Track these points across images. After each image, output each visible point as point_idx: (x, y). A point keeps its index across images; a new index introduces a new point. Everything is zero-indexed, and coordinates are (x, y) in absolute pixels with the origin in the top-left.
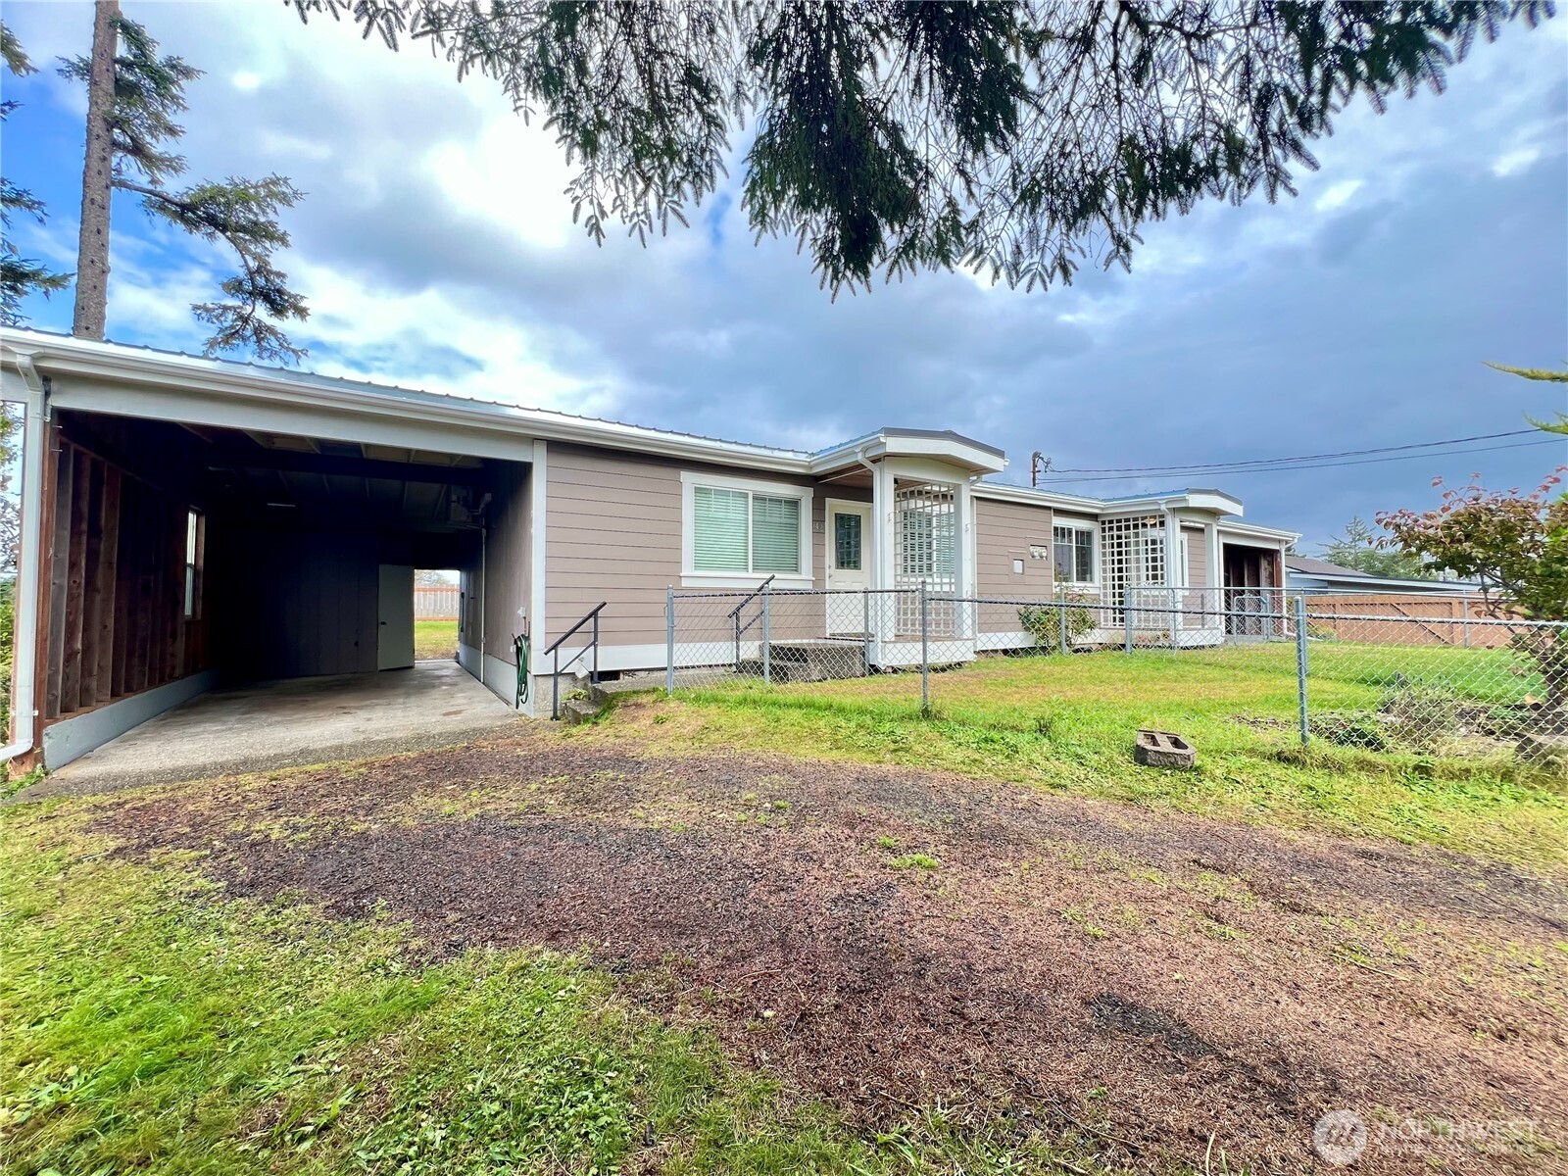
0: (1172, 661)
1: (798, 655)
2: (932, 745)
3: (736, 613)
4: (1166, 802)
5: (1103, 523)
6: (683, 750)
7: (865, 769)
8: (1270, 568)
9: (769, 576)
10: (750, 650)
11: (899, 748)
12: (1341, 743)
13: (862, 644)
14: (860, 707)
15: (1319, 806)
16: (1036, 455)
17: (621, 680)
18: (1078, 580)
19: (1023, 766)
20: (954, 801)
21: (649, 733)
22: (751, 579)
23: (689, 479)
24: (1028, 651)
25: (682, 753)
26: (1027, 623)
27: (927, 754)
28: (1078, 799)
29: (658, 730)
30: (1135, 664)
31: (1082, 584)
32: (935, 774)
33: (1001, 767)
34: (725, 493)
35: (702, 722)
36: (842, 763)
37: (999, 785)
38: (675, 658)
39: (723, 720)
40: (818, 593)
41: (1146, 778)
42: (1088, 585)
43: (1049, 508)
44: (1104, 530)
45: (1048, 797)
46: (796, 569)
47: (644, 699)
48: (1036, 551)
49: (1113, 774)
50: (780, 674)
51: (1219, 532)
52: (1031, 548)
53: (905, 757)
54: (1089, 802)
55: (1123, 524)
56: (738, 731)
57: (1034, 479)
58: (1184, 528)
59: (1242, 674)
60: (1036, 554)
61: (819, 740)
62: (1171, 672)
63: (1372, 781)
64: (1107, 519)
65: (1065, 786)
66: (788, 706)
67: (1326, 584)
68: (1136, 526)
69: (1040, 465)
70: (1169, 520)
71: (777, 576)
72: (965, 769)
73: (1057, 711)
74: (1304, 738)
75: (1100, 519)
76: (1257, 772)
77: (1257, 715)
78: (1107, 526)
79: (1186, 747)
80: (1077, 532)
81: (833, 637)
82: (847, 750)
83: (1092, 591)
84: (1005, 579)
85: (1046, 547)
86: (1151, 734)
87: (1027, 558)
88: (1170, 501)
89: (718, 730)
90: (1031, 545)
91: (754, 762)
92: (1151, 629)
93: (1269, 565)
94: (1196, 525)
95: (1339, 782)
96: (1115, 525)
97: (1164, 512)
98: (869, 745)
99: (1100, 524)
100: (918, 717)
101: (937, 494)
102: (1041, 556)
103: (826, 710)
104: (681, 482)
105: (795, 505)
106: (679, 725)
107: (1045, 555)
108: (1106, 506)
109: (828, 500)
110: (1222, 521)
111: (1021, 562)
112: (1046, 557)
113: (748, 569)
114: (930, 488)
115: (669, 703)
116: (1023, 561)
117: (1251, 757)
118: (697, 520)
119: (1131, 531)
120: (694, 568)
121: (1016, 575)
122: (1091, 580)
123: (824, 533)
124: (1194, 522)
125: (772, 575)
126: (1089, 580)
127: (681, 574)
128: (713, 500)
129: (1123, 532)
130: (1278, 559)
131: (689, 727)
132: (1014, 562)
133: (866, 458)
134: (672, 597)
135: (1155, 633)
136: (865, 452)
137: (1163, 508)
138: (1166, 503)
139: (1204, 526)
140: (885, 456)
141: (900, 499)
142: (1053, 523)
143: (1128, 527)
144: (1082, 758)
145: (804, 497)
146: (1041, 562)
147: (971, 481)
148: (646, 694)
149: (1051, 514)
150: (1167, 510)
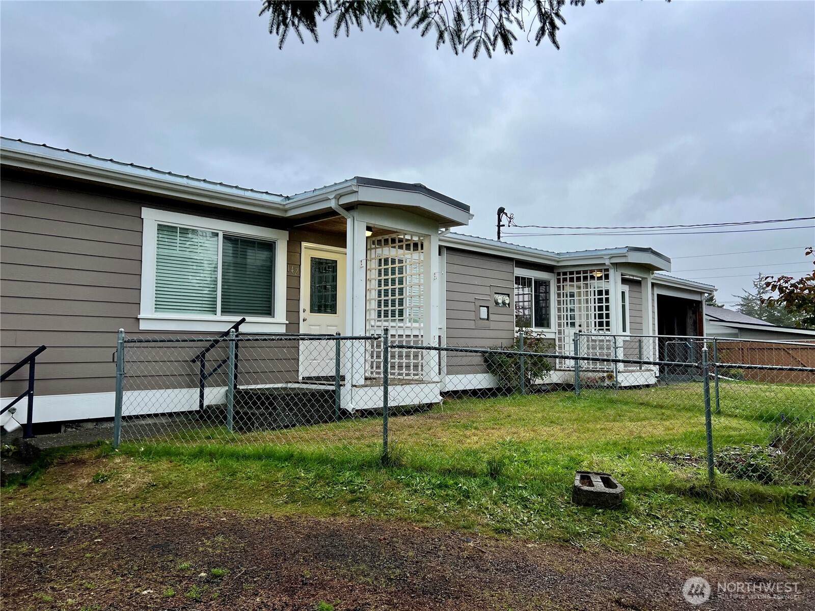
0: (612, 401)
1: (266, 399)
2: (388, 494)
3: (201, 357)
4: (595, 541)
5: (559, 274)
6: (120, 511)
7: (318, 523)
8: (694, 316)
9: (239, 319)
10: (215, 395)
11: (356, 498)
12: (740, 477)
13: (332, 388)
14: (321, 456)
15: (721, 537)
16: (501, 211)
17: (62, 434)
18: (536, 325)
19: (473, 512)
20: (402, 553)
21: (86, 494)
22: (220, 322)
23: (151, 217)
25: (119, 517)
26: (491, 365)
27: (383, 503)
28: (520, 543)
29: (97, 491)
30: (582, 404)
31: (540, 330)
32: (388, 524)
33: (452, 513)
35: (148, 478)
36: (295, 519)
37: (448, 533)
38: (124, 408)
39: (173, 477)
40: (293, 336)
41: (582, 517)
42: (545, 330)
43: (511, 259)
44: (559, 281)
45: (493, 543)
46: (268, 310)
47: (86, 455)
48: (500, 299)
49: (553, 516)
50: (244, 423)
51: (653, 284)
52: (497, 296)
53: (360, 508)
54: (530, 546)
55: (582, 275)
56: (189, 488)
57: (499, 233)
58: (625, 281)
59: (667, 412)
60: (500, 301)
61: (275, 494)
62: (611, 412)
63: (763, 511)
64: (562, 270)
65: (509, 530)
66: (246, 457)
67: (736, 331)
68: (585, 278)
69: (504, 220)
70: (611, 273)
71: (248, 319)
72: (418, 518)
73: (508, 453)
74: (712, 473)
75: (556, 271)
76: (674, 507)
77: (676, 451)
78: (562, 277)
79: (615, 486)
80: (535, 281)
82: (303, 503)
83: (549, 336)
84: (472, 324)
85: (508, 295)
86: (586, 474)
87: (492, 305)
88: (613, 257)
89: (166, 487)
90: (495, 293)
91: (199, 522)
92: (598, 371)
93: (693, 314)
94: (634, 278)
95: (738, 514)
96: (568, 276)
97: (608, 266)
98: (326, 497)
99: (556, 275)
100: (378, 465)
101: (408, 243)
102: (504, 303)
103: (286, 460)
104: (143, 219)
105: (269, 247)
106: (122, 484)
107: (507, 302)
108: (561, 259)
109: (304, 244)
110: (655, 275)
111: (486, 308)
112: (509, 304)
113: (216, 311)
114: (402, 237)
115: (114, 458)
116: (488, 307)
117: (669, 493)
118: (161, 260)
119: (582, 282)
120: (154, 309)
121: (481, 321)
122: (548, 326)
123: (300, 277)
124: (633, 276)
125: (242, 318)
126: (546, 325)
127: (139, 317)
128: (178, 238)
129: (575, 283)
130: (701, 310)
131: (133, 486)
132: (480, 309)
133: (339, 205)
134: (122, 341)
135: (601, 374)
136: (338, 199)
137: (607, 262)
138: (610, 258)
139: (641, 279)
140: (357, 205)
141: (373, 246)
142: (515, 273)
143: (578, 279)
144: (526, 500)
145: (279, 240)
146: (504, 309)
147: (439, 232)
148: (88, 449)
149: (513, 265)
150: (610, 264)
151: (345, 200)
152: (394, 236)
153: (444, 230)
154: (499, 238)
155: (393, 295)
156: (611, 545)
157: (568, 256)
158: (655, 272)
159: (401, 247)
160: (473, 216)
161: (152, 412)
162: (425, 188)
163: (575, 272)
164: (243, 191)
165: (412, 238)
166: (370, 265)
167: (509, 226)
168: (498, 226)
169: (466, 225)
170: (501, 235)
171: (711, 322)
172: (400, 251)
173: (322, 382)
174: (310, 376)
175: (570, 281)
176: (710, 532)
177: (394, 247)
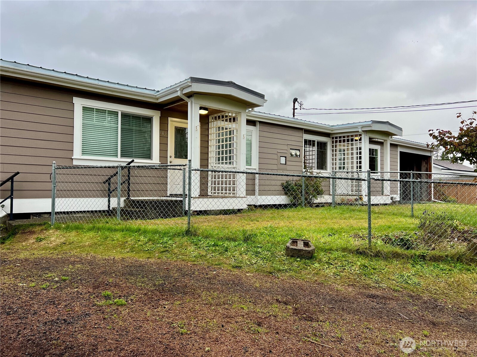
3: (108, 181)
4: (288, 274)
5: (333, 138)
8: (426, 165)
9: (130, 160)
13: (182, 199)
14: (156, 231)
15: (365, 275)
16: (295, 100)
18: (317, 168)
19: (225, 257)
23: (79, 103)
24: (285, 206)
26: (287, 189)
31: (319, 171)
32: (175, 262)
34: (102, 111)
35: (63, 240)
36: (126, 259)
39: (75, 239)
41: (287, 262)
42: (322, 171)
43: (301, 129)
44: (333, 142)
46: (149, 156)
47: (38, 229)
48: (293, 152)
49: (270, 261)
52: (291, 151)
55: (346, 139)
56: (81, 244)
60: (293, 154)
63: (397, 262)
64: (335, 136)
68: (348, 140)
71: (136, 160)
74: (370, 241)
75: (331, 136)
76: (344, 259)
78: (334, 140)
79: (310, 247)
80: (317, 143)
81: (171, 195)
83: (326, 175)
84: (275, 167)
85: (299, 150)
86: (296, 240)
87: (288, 156)
88: (363, 127)
89: (70, 244)
90: (291, 149)
91: (75, 259)
92: (354, 195)
93: (426, 164)
94: (379, 140)
95: (382, 263)
96: (338, 139)
97: (361, 132)
98: (150, 250)
99: (331, 139)
100: (183, 235)
101: (230, 117)
102: (296, 155)
103: (136, 232)
104: (74, 103)
105: (149, 120)
106: (49, 242)
107: (298, 154)
108: (333, 129)
109: (170, 119)
110: (393, 139)
111: (284, 158)
112: (299, 155)
113: (117, 156)
114: (227, 114)
115: (49, 230)
116: (285, 157)
117: (344, 252)
118: (84, 126)
119: (346, 143)
120: (81, 154)
121: (281, 165)
122: (326, 169)
123: (168, 137)
124: (378, 139)
125: (132, 160)
126: (324, 168)
127: (73, 158)
128: (95, 114)
129: (342, 143)
130: (430, 161)
131: (54, 243)
132: (280, 158)
133: (183, 94)
134: (54, 168)
135: (355, 197)
136: (182, 91)
137: (360, 130)
138: (362, 128)
139: (383, 141)
140: (194, 94)
141: (212, 120)
142: (303, 137)
143: (344, 141)
144: (258, 253)
145: (154, 116)
146: (297, 158)
147: (247, 111)
148: (39, 226)
149: (303, 132)
150: (362, 131)
151: (186, 91)
152: (223, 114)
153: (251, 109)
154: (294, 116)
155: (226, 147)
156: (296, 276)
157: (337, 127)
158: (393, 136)
159: (226, 120)
160: (267, 101)
161: (82, 210)
162: (235, 84)
163: (342, 137)
164: (131, 88)
165: (232, 115)
166: (211, 131)
167: (301, 109)
168: (293, 109)
169: (262, 106)
170: (295, 114)
171: (442, 170)
172: (226, 123)
173: (178, 196)
174: (176, 194)
175: (339, 142)
176: (359, 272)
177: (223, 121)
